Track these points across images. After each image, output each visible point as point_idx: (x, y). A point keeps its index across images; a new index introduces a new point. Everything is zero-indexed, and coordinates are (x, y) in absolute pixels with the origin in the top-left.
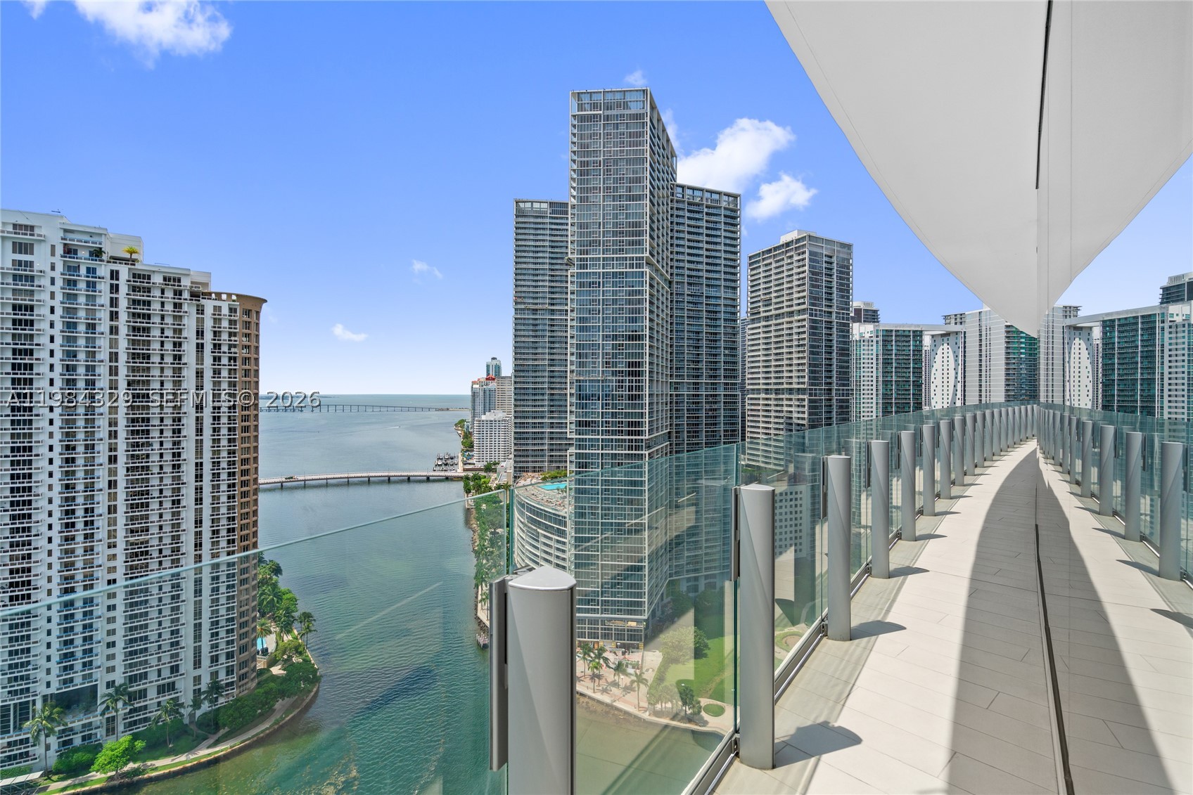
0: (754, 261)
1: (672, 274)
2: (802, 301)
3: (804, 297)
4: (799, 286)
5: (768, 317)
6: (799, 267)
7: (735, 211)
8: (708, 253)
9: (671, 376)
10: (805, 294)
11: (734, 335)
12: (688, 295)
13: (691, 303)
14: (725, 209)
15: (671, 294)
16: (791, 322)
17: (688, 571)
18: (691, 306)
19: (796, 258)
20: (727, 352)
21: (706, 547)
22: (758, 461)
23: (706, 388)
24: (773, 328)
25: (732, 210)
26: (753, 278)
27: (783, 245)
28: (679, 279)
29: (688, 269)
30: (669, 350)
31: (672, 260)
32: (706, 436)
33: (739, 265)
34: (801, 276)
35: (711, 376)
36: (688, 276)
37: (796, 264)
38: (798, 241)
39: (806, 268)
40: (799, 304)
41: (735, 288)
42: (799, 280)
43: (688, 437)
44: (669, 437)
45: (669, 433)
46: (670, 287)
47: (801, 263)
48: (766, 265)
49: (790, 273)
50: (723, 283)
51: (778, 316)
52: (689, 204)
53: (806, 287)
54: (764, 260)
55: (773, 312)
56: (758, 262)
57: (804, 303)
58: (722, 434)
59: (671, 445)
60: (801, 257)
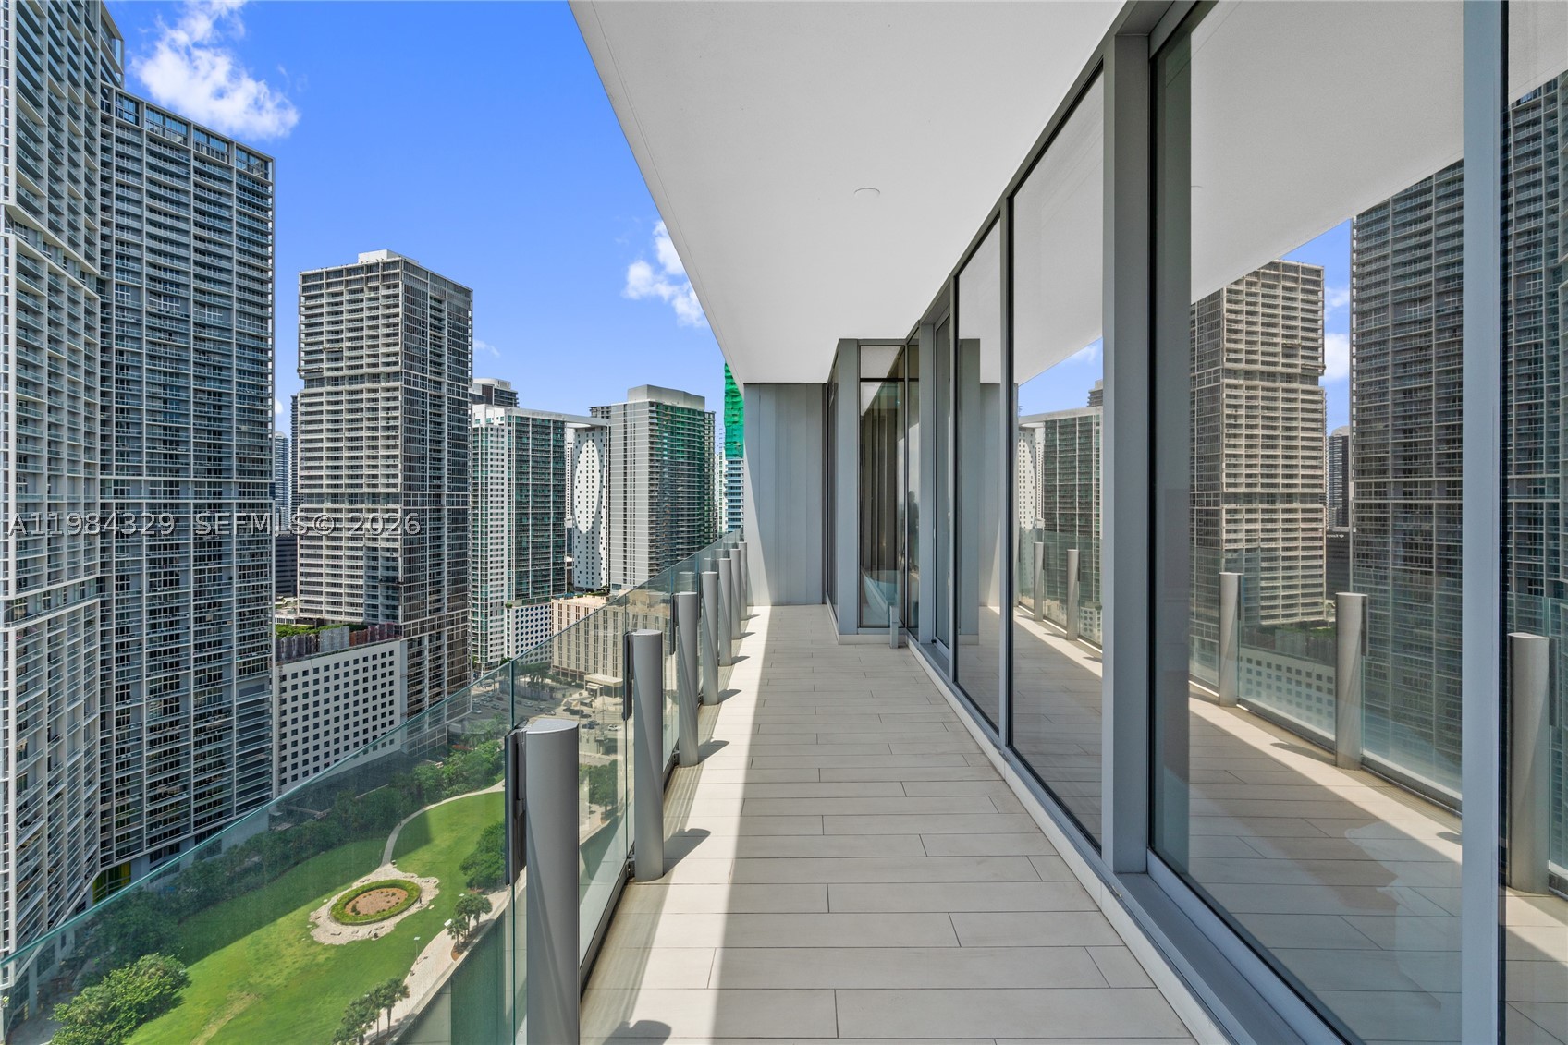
0: (310, 284)
1: (104, 267)
2: (392, 359)
3: (396, 354)
4: (388, 335)
5: (336, 379)
6: (388, 307)
7: (266, 186)
8: (200, 245)
9: (104, 467)
10: (397, 349)
11: (262, 400)
12: (150, 314)
13: (155, 329)
14: (240, 174)
15: (104, 306)
16: (376, 391)
17: (152, 841)
18: (155, 337)
19: (383, 292)
20: (244, 428)
21: (199, 784)
22: (321, 612)
23: (196, 493)
24: (344, 397)
25: (255, 181)
26: (310, 312)
27: (361, 268)
28: (128, 280)
29: (151, 264)
30: (98, 416)
31: (104, 238)
32: (198, 580)
33: (271, 280)
34: (392, 321)
35: (209, 471)
36: (151, 278)
37: (382, 302)
38: (386, 265)
39: (400, 310)
40: (388, 364)
41: (263, 319)
42: (388, 326)
43: (151, 584)
44: (101, 590)
45: (101, 580)
46: (100, 291)
47: (391, 302)
48: (334, 295)
49: (374, 313)
50: (235, 305)
51: (353, 379)
52: (151, 139)
53: (399, 339)
54: (329, 285)
55: (345, 372)
56: (320, 286)
57: (396, 363)
58: (235, 573)
59: (103, 603)
60: (391, 292)
